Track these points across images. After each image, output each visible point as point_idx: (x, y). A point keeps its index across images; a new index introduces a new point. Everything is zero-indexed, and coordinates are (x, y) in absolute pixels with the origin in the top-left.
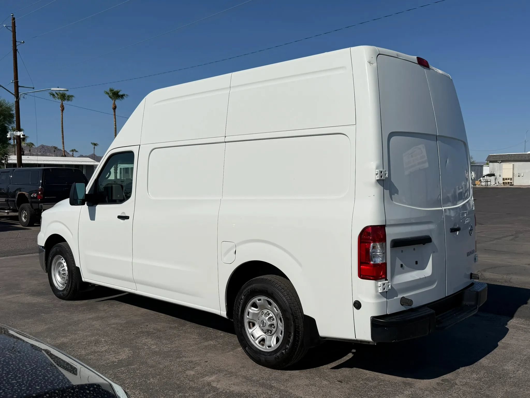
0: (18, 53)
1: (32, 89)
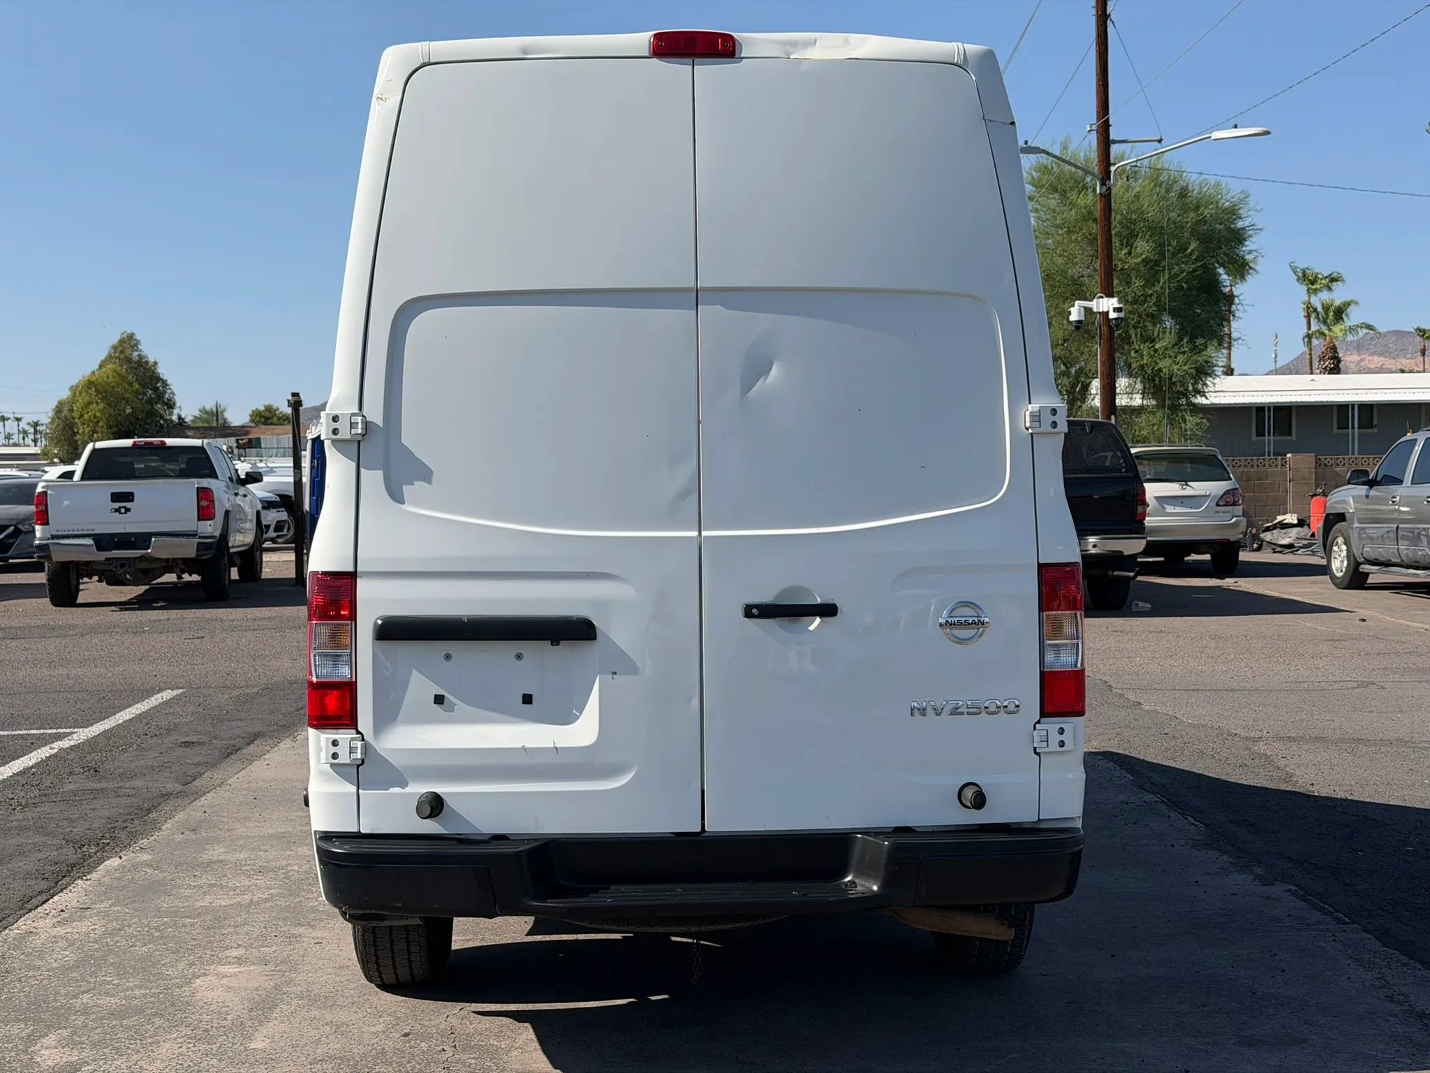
0: (1111, 25)
1: (1157, 143)
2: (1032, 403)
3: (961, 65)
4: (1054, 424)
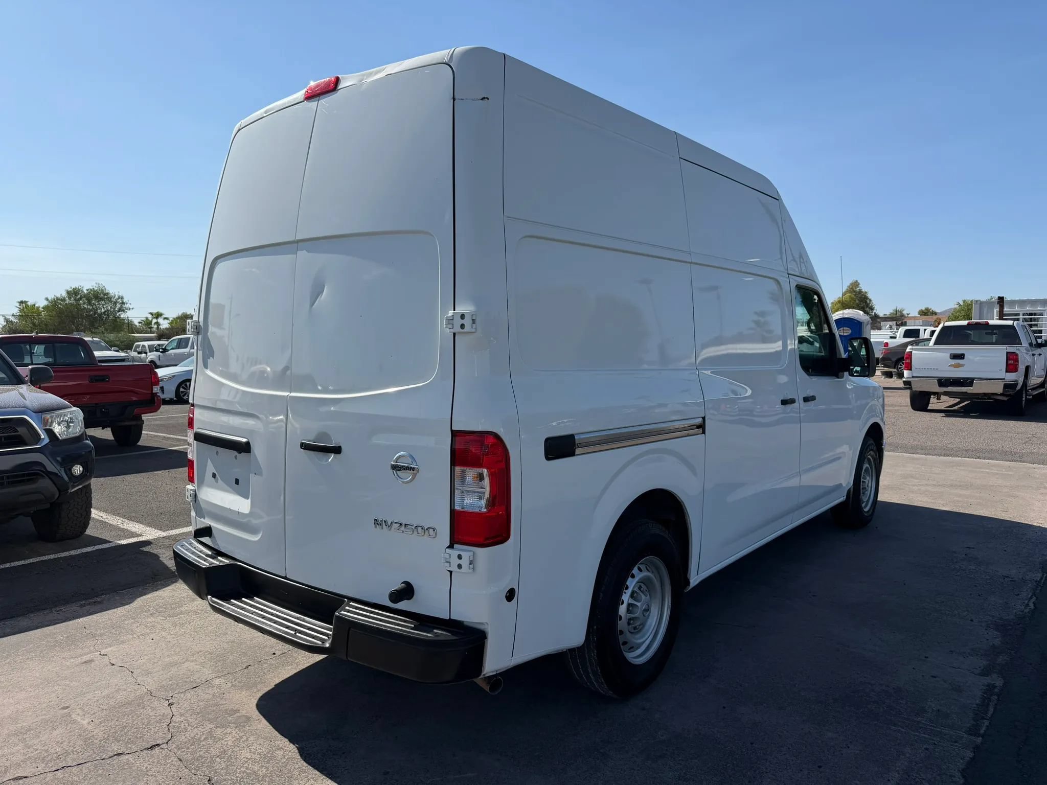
2: (454, 310)
3: (448, 63)
4: (462, 326)
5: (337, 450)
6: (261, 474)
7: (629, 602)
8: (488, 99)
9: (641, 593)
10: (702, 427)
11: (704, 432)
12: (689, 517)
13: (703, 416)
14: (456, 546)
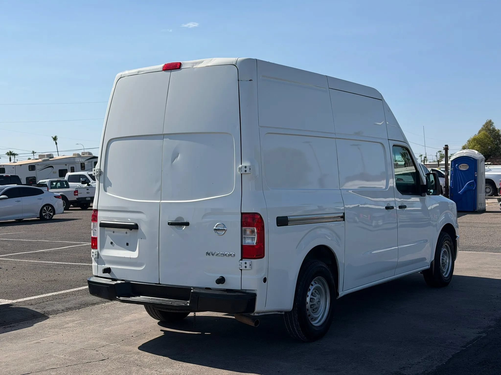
2: (241, 165)
3: (235, 65)
4: (246, 171)
5: (187, 224)
6: (145, 238)
7: (311, 297)
8: (252, 80)
9: (316, 294)
10: (343, 217)
11: (344, 220)
12: (338, 261)
13: (344, 212)
14: (243, 259)
